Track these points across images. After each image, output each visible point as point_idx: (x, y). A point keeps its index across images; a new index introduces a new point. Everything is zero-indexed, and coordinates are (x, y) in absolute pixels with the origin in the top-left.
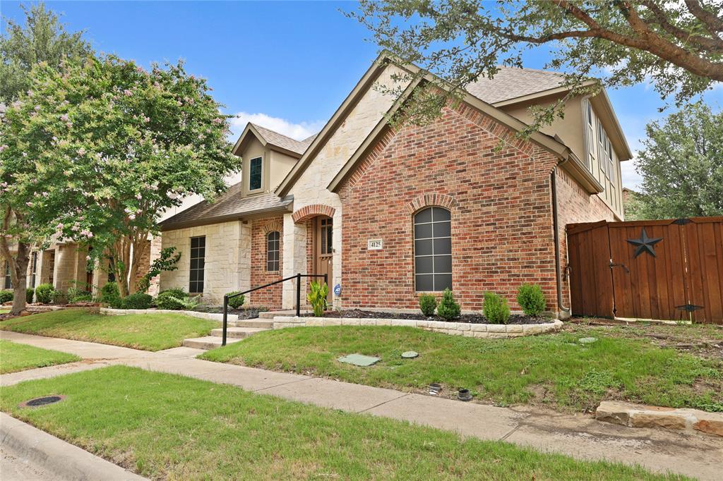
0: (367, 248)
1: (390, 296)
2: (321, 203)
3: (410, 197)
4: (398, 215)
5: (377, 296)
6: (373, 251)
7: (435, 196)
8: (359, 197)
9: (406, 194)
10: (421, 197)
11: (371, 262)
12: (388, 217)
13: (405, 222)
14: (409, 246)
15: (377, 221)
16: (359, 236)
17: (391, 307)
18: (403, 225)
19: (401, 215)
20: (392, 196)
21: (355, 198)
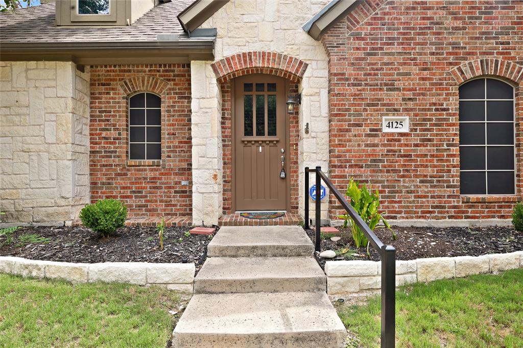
0: (380, 130)
1: (423, 202)
2: (278, 51)
3: (457, 59)
4: (436, 84)
5: (400, 202)
6: (392, 134)
7: (497, 61)
8: (364, 49)
9: (450, 54)
10: (476, 62)
11: (388, 151)
12: (418, 84)
13: (447, 94)
14: (455, 130)
15: (398, 89)
16: (365, 110)
17: (423, 217)
18: (445, 99)
19: (441, 84)
20: (425, 54)
21: (358, 49)
